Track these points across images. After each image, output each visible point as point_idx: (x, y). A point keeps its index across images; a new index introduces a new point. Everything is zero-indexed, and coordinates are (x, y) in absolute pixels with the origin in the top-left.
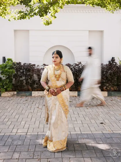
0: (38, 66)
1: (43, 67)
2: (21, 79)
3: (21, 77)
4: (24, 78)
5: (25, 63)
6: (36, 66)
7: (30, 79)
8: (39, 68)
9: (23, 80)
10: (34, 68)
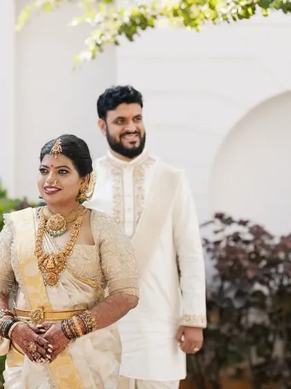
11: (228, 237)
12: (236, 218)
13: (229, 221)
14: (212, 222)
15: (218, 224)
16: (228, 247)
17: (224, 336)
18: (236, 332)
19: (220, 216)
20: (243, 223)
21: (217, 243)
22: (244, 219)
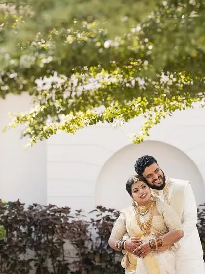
0: (79, 212)
1: (97, 216)
2: (22, 257)
3: (23, 250)
4: (30, 253)
5: (35, 205)
6: (73, 213)
7: (53, 257)
8: (81, 218)
9: (31, 260)
10: (66, 219)
11: (103, 218)
12: (108, 208)
13: (104, 210)
14: (96, 210)
15: (99, 212)
16: (104, 222)
17: (103, 268)
18: (109, 266)
19: (99, 207)
20: (111, 211)
21: (98, 221)
22: (112, 208)
